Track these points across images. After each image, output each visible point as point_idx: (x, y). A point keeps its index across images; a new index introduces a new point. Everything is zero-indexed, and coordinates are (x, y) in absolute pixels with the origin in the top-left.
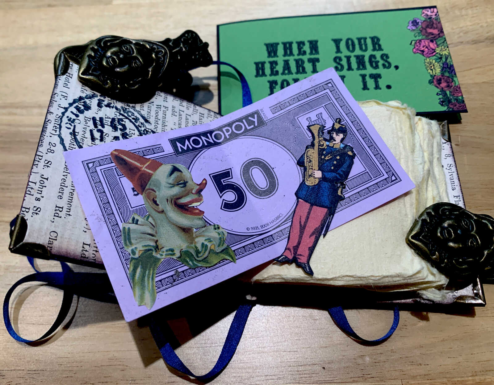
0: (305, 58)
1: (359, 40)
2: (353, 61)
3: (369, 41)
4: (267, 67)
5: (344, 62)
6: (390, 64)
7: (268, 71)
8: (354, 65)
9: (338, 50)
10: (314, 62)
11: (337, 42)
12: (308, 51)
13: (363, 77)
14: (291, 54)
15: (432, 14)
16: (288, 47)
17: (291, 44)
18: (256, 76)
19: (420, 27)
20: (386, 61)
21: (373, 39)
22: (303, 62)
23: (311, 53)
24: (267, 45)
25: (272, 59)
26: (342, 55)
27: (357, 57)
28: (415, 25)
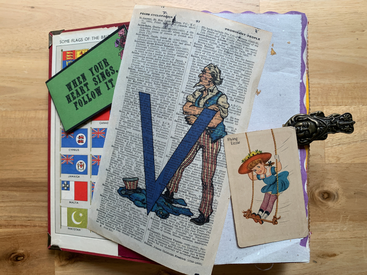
0: (82, 85)
1: (99, 64)
2: (100, 76)
3: (103, 62)
4: (71, 96)
5: (97, 80)
6: (114, 71)
7: (72, 99)
8: (101, 79)
9: (93, 74)
10: (86, 85)
11: (91, 70)
12: (82, 81)
13: (106, 83)
14: (77, 85)
15: (122, 33)
16: (74, 82)
17: (75, 80)
18: (69, 103)
19: (120, 43)
20: (112, 70)
21: (103, 60)
22: (82, 87)
23: (84, 81)
24: (66, 85)
25: (71, 92)
26: (95, 76)
27: (101, 74)
28: (118, 44)
